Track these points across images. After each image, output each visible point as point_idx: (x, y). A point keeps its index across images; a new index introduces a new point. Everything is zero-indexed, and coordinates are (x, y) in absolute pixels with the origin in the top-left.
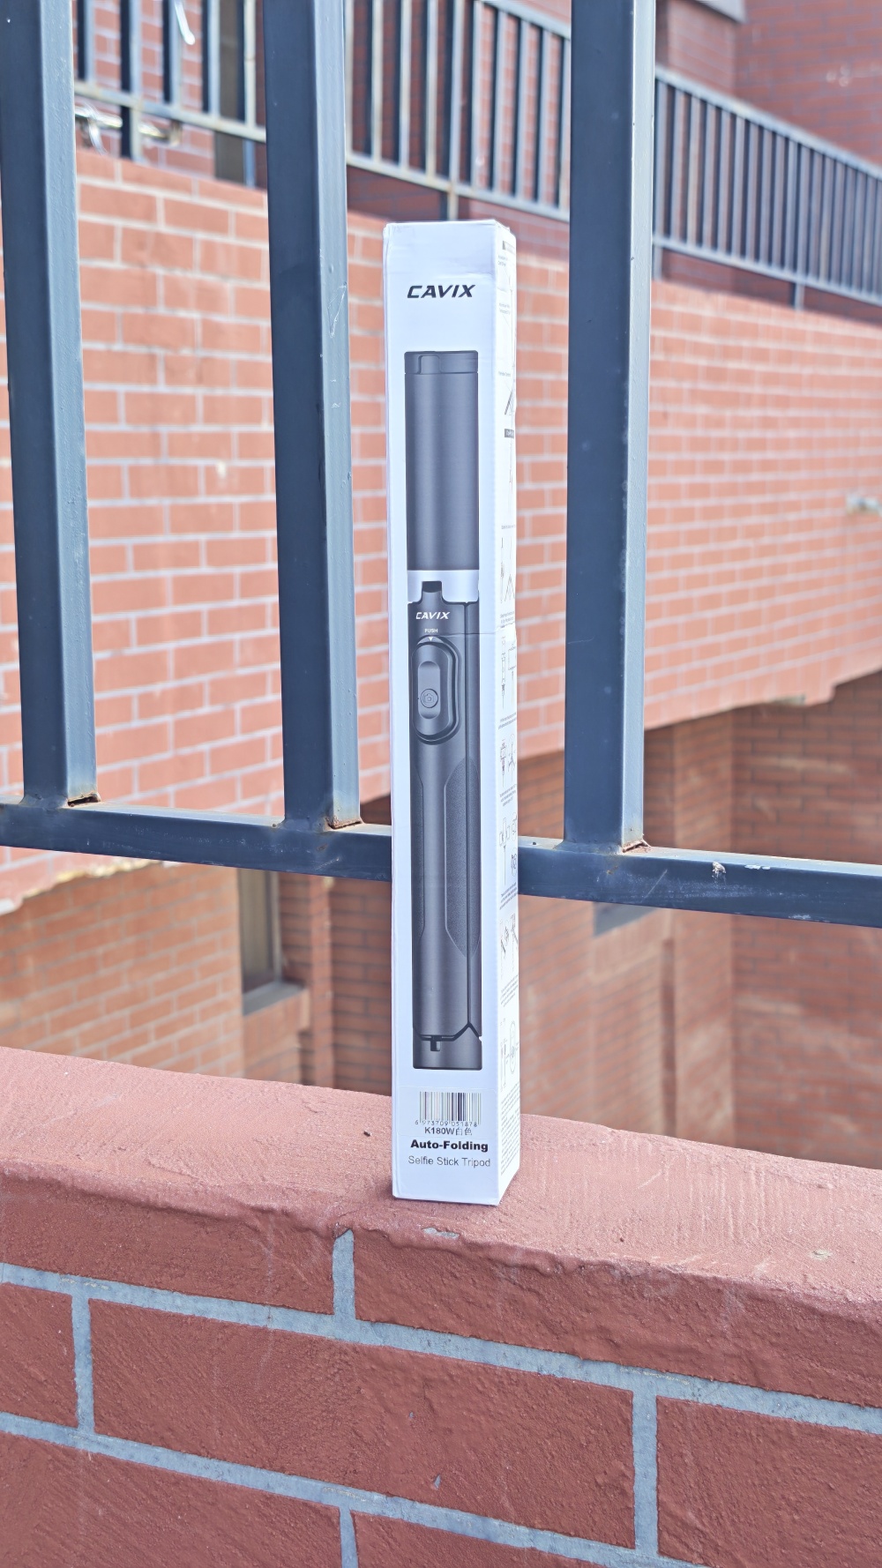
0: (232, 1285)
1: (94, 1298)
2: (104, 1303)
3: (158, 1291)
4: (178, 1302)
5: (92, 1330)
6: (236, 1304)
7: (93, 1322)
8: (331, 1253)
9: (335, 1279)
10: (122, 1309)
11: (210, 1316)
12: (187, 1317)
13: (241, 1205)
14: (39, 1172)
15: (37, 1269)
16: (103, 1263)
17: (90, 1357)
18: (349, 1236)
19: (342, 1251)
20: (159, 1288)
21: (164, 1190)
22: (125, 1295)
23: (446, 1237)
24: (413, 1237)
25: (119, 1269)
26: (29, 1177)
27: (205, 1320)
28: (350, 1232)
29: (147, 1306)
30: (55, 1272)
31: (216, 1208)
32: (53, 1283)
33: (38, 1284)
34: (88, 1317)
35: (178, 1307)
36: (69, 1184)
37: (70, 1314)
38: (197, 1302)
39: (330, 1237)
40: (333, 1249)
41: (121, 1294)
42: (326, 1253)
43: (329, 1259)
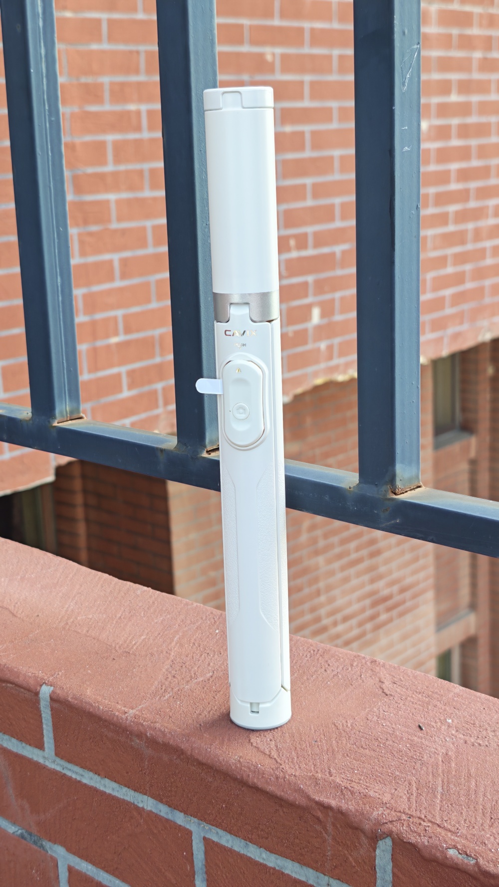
0: (302, 855)
1: (207, 836)
2: (213, 842)
3: (250, 844)
4: (264, 855)
5: (206, 859)
6: (305, 868)
7: (206, 853)
8: (375, 851)
9: (377, 870)
10: (225, 849)
11: (286, 872)
12: (271, 868)
13: (308, 798)
14: (170, 739)
15: (170, 806)
16: (212, 815)
17: (205, 876)
18: (388, 842)
19: (383, 851)
20: (251, 842)
21: (255, 772)
22: (228, 841)
23: (466, 861)
24: (438, 855)
25: (223, 822)
26: (163, 741)
27: (283, 873)
28: (389, 838)
29: (243, 853)
30: (181, 812)
31: (291, 796)
32: (180, 818)
33: (170, 817)
34: (203, 848)
35: (264, 859)
36: (189, 753)
37: (191, 844)
38: (277, 859)
39: (374, 838)
40: (376, 848)
41: (224, 839)
42: (371, 850)
43: (373, 855)
